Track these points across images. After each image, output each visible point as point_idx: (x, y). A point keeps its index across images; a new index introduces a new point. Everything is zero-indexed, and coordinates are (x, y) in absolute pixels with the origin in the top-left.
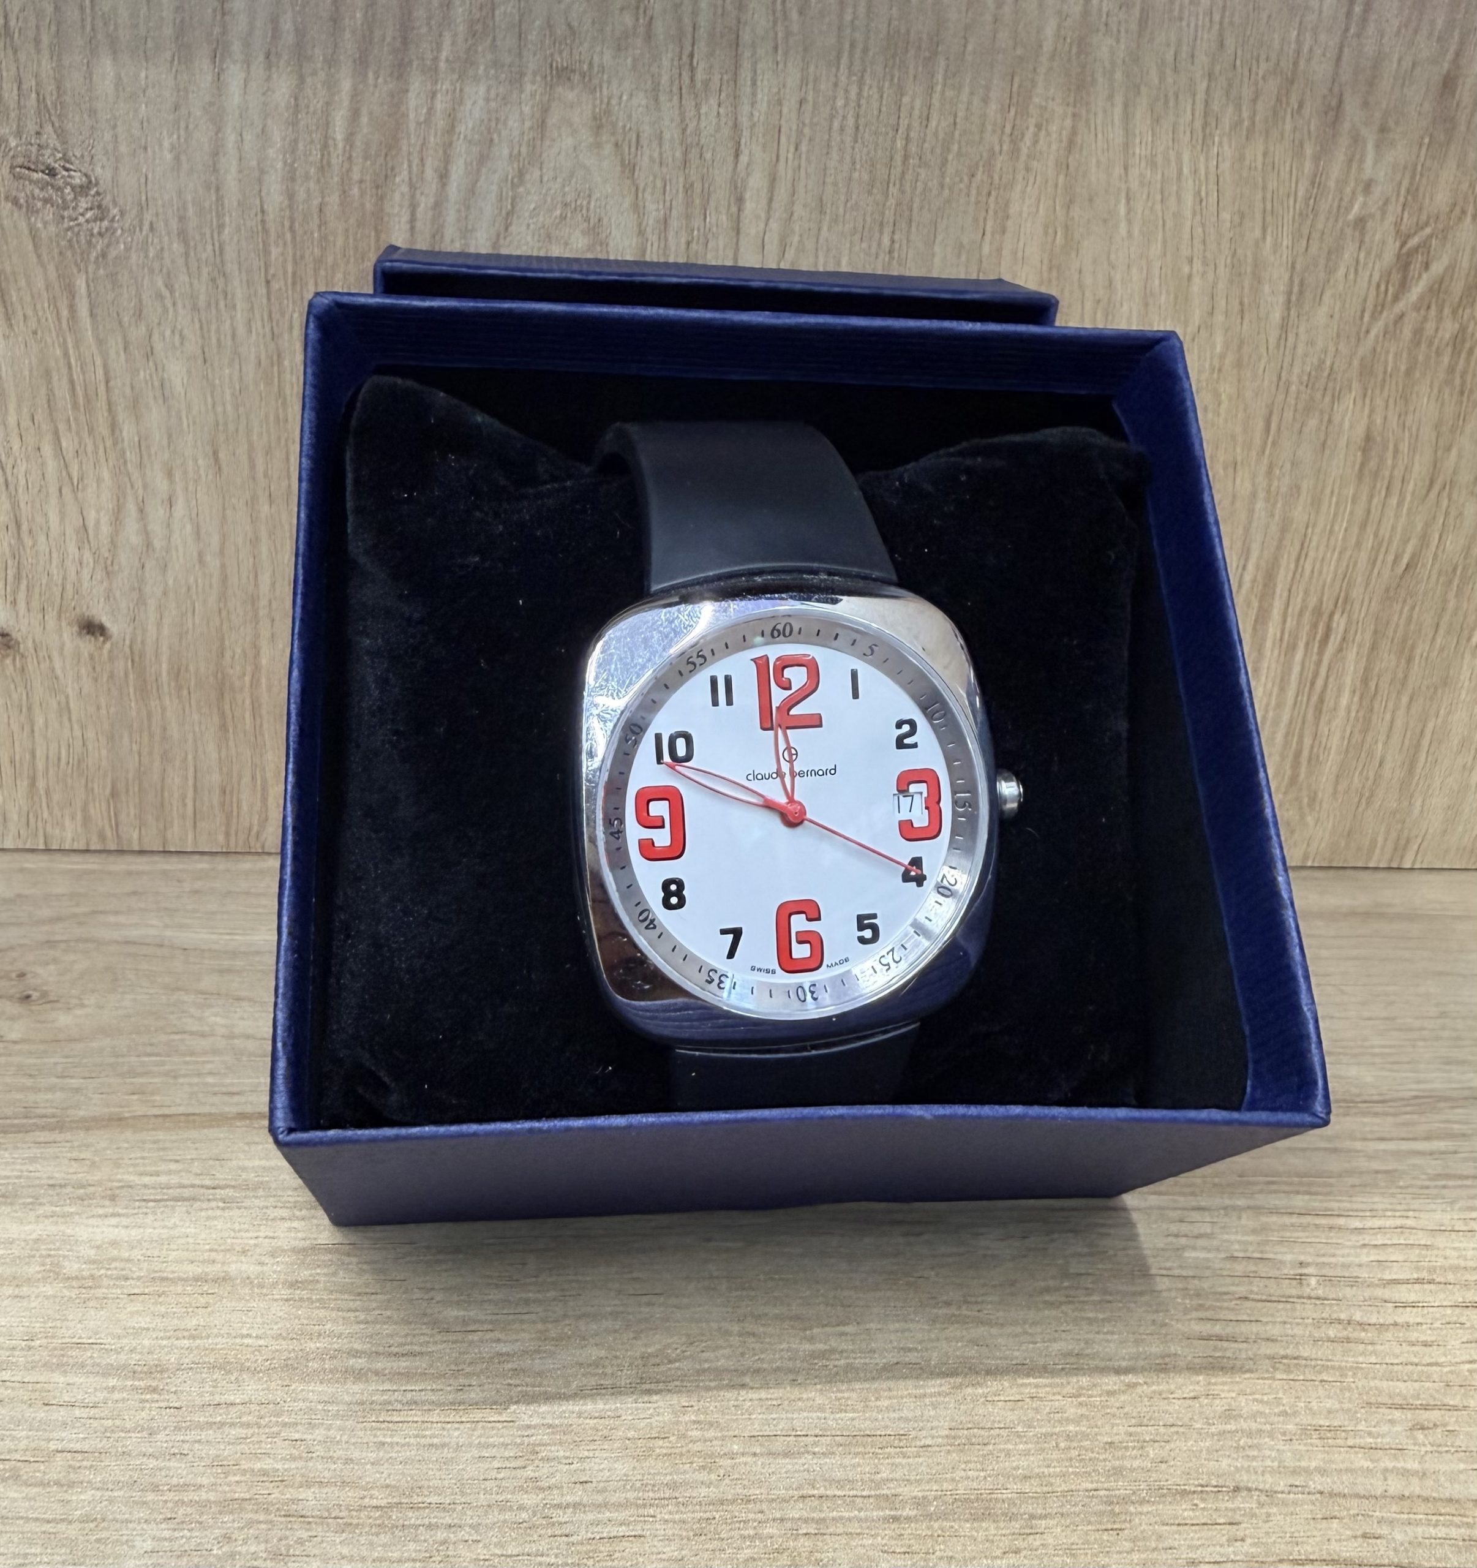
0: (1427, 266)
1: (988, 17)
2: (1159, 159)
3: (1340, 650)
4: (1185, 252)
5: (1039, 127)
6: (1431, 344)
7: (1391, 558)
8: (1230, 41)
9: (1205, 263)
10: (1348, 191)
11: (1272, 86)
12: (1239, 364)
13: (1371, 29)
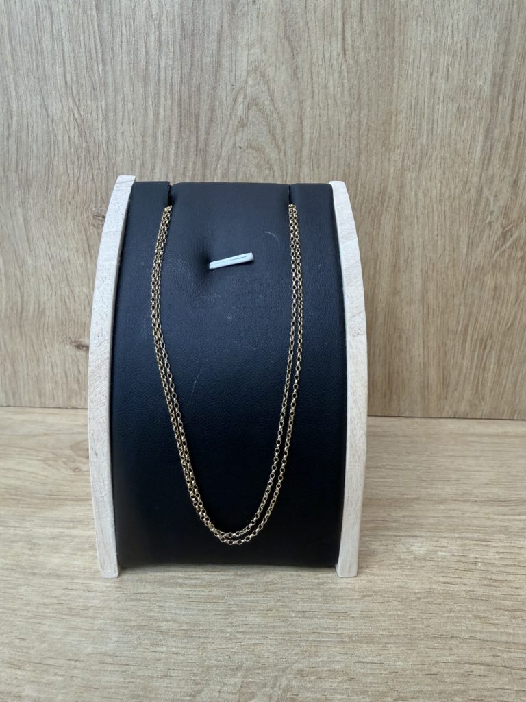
0: (511, 236)
1: (373, 168)
2: (427, 207)
3: (490, 351)
4: (435, 233)
5: (389, 198)
6: (514, 259)
7: (504, 324)
8: (447, 173)
9: (442, 236)
10: (486, 214)
11: (461, 184)
12: (453, 266)
13: (490, 168)
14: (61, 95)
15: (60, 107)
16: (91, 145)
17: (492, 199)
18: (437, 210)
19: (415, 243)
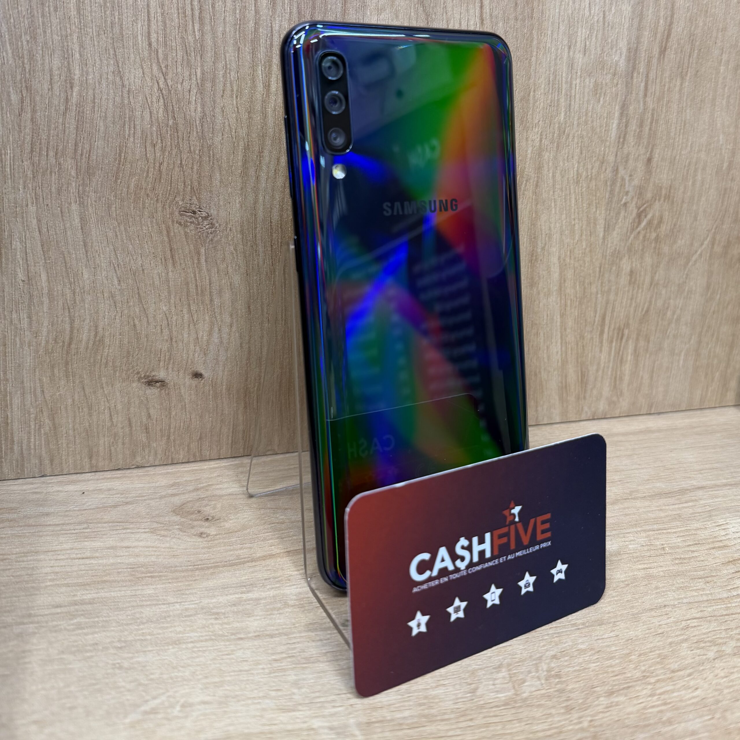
0: (645, 217)
4: (573, 217)
6: (648, 240)
9: (579, 220)
10: (621, 195)
12: (590, 251)
14: (142, 60)
15: (141, 74)
16: (181, 121)
17: (627, 178)
18: (575, 192)
19: (553, 229)
